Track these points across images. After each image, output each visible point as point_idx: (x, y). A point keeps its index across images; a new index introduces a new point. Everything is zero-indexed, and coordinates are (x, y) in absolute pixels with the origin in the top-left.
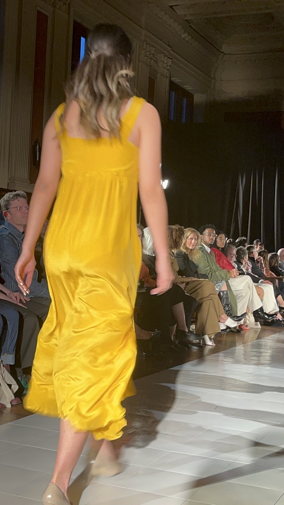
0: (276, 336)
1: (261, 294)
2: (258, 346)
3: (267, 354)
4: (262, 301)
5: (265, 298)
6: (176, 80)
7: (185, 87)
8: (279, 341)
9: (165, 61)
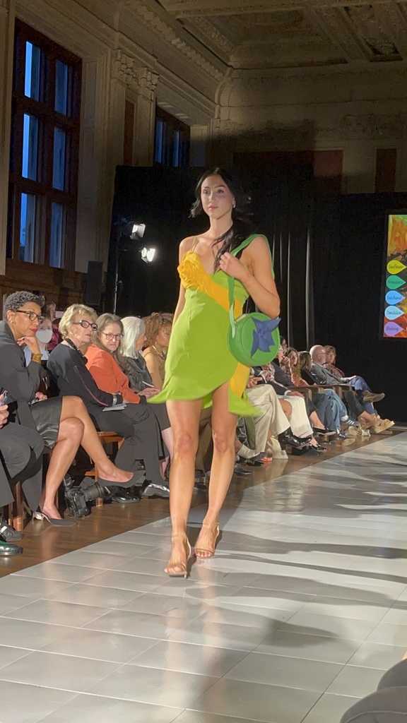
0: (309, 470)
1: (288, 411)
2: (285, 485)
3: (297, 496)
4: (289, 421)
5: (293, 416)
6: (165, 105)
7: (177, 115)
8: (313, 476)
9: (149, 77)
